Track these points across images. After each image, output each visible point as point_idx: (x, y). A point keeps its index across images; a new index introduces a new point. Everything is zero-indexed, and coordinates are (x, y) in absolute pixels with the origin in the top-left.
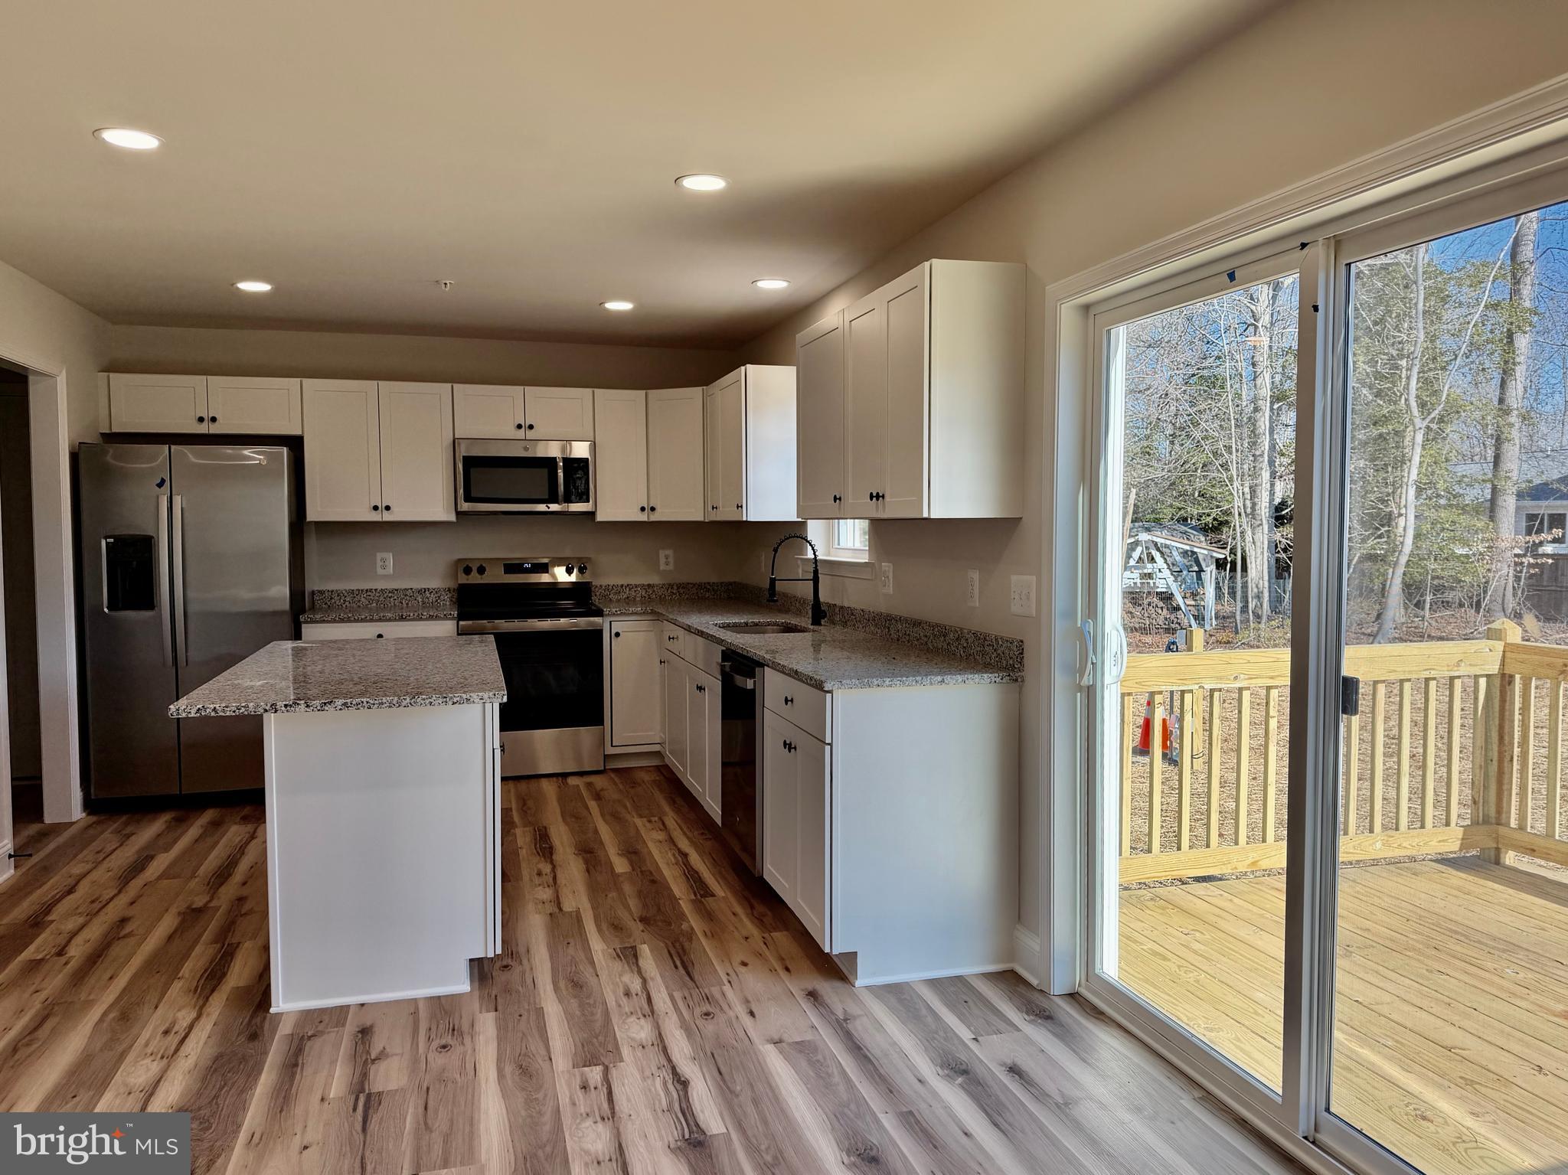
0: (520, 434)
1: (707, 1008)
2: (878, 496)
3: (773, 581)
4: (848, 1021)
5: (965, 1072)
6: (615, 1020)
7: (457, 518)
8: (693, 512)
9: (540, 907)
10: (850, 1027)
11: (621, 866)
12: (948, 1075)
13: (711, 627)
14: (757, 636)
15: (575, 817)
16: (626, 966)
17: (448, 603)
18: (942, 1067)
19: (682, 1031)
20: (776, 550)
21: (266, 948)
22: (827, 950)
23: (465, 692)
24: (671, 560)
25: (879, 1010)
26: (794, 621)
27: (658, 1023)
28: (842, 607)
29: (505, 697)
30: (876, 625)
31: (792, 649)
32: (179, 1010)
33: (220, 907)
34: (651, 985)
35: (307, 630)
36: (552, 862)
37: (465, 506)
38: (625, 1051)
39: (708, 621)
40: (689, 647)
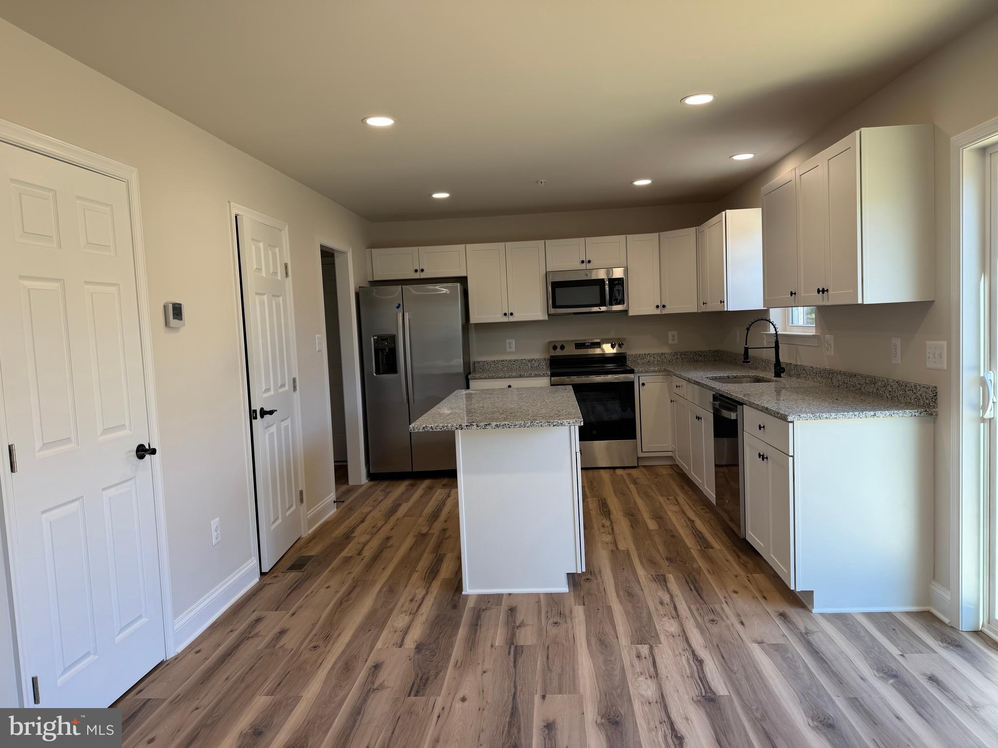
0: (583, 266)
1: (712, 617)
2: (823, 291)
3: (746, 349)
4: (809, 634)
5: (895, 676)
6: (655, 618)
7: (549, 318)
8: (690, 306)
9: (605, 546)
10: (810, 638)
11: (652, 525)
12: (882, 677)
13: (705, 379)
14: (736, 385)
15: (622, 494)
16: (660, 586)
17: (545, 367)
18: (877, 671)
19: (697, 629)
20: (748, 329)
21: (459, 558)
22: (792, 588)
23: (559, 420)
24: (676, 337)
25: (830, 629)
26: (761, 374)
27: (681, 623)
28: (796, 365)
29: (582, 422)
30: (822, 377)
31: (762, 393)
32: (417, 589)
33: (434, 533)
34: (676, 599)
35: (472, 383)
36: (610, 519)
37: (552, 311)
38: (662, 638)
39: (702, 375)
40: (689, 391)
